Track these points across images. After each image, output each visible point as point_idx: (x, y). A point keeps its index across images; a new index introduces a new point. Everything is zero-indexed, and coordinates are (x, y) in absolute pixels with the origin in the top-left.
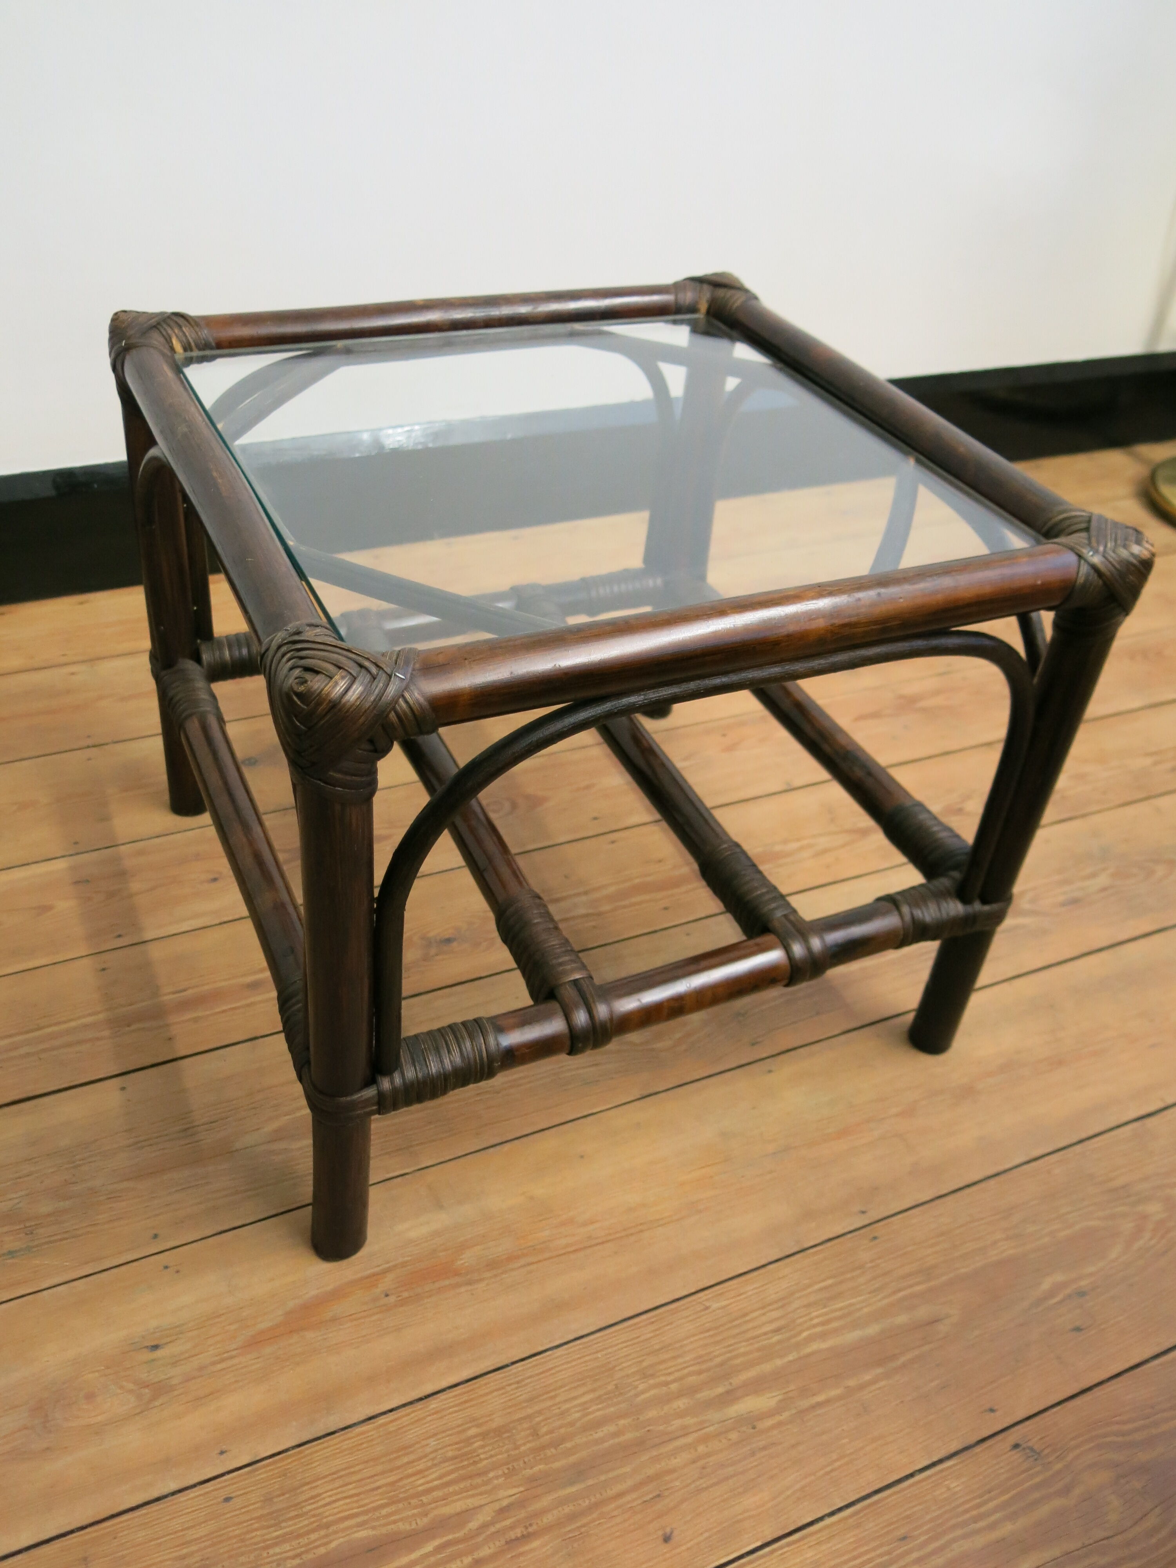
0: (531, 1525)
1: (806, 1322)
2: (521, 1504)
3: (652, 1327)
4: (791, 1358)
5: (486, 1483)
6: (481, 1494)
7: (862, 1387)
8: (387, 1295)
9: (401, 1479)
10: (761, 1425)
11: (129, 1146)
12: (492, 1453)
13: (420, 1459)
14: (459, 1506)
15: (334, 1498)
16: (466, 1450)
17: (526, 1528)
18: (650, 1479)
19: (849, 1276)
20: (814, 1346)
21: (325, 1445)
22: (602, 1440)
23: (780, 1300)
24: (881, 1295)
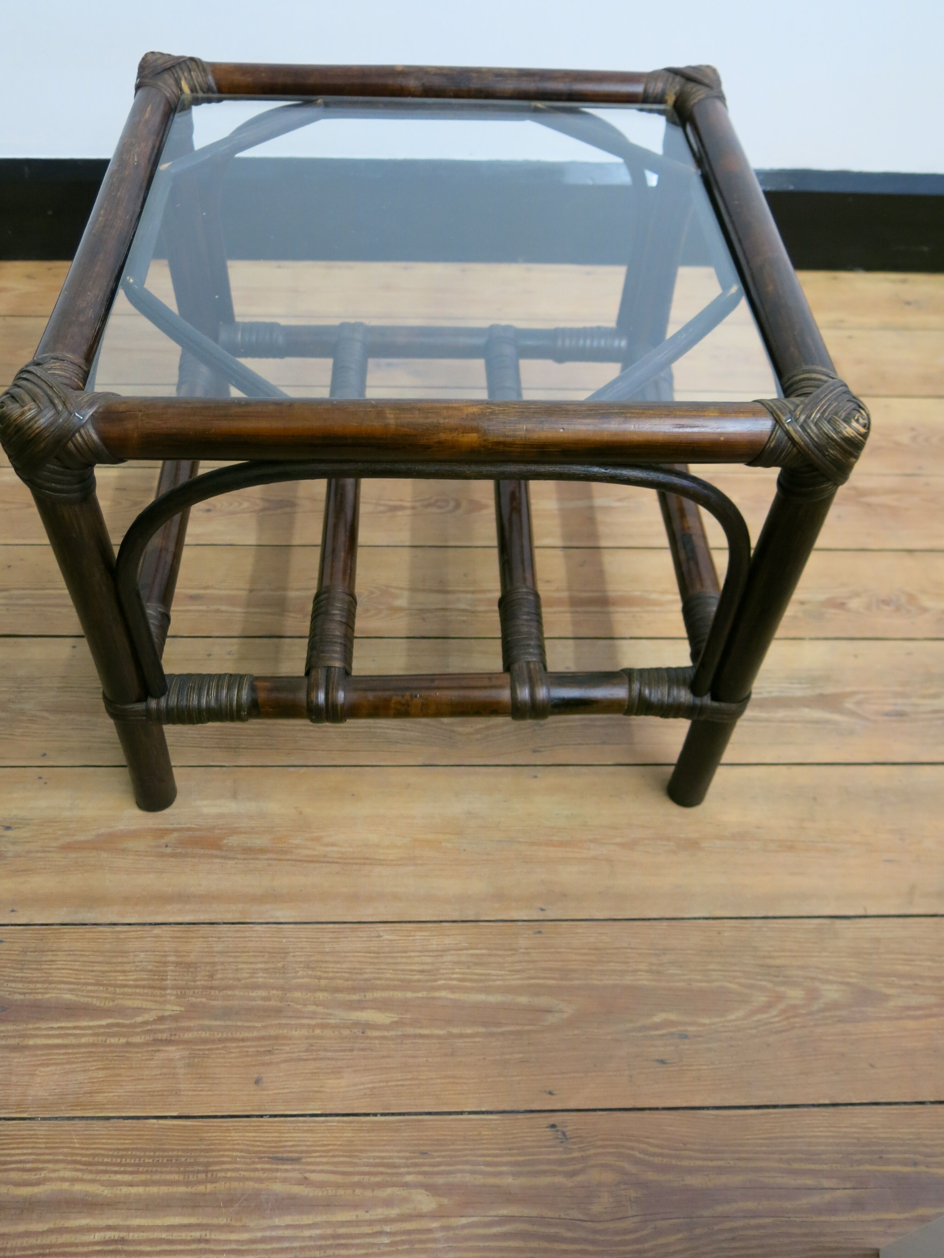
0: (175, 1035)
1: (447, 973)
2: (175, 1018)
3: (331, 935)
4: (420, 995)
5: (162, 996)
6: (155, 1001)
7: (461, 1036)
8: (166, 846)
9: (111, 971)
10: (369, 1033)
11: (58, 688)
12: (177, 978)
13: (129, 963)
14: (137, 1003)
15: (63, 967)
16: (161, 969)
17: (171, 1035)
18: (270, 1038)
19: (501, 952)
20: (443, 994)
21: (75, 930)
22: (253, 999)
23: (437, 951)
24: (518, 976)
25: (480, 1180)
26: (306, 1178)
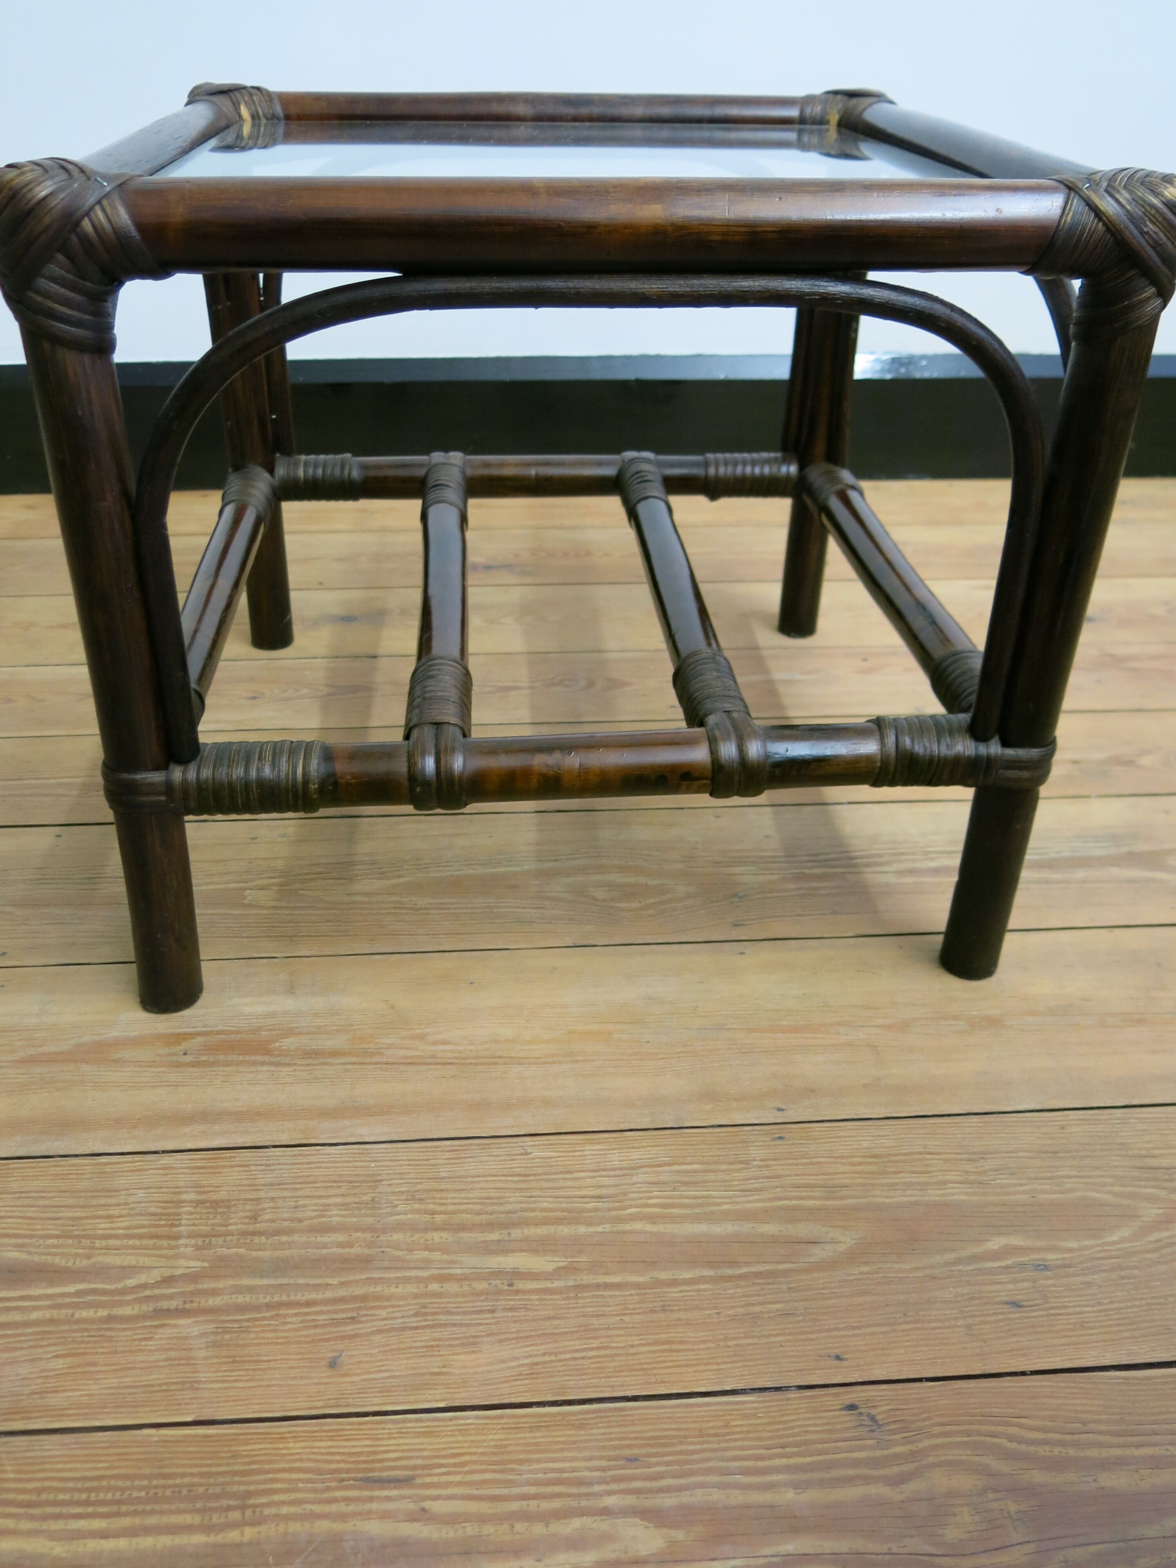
0: (192, 1302)
1: (640, 1198)
2: (193, 1277)
3: (448, 1155)
4: (600, 1229)
5: (172, 1248)
6: (159, 1256)
7: (674, 1283)
8: (185, 1054)
9: (87, 1218)
10: (520, 1285)
12: (197, 1222)
13: (118, 1205)
14: (129, 1260)
15: (9, 1214)
16: (171, 1211)
17: (185, 1302)
18: (354, 1299)
19: (724, 1167)
20: (638, 1226)
21: (33, 1165)
22: (325, 1246)
23: (621, 1169)
24: (756, 1197)
25: (738, 1498)
26: (423, 1510)
